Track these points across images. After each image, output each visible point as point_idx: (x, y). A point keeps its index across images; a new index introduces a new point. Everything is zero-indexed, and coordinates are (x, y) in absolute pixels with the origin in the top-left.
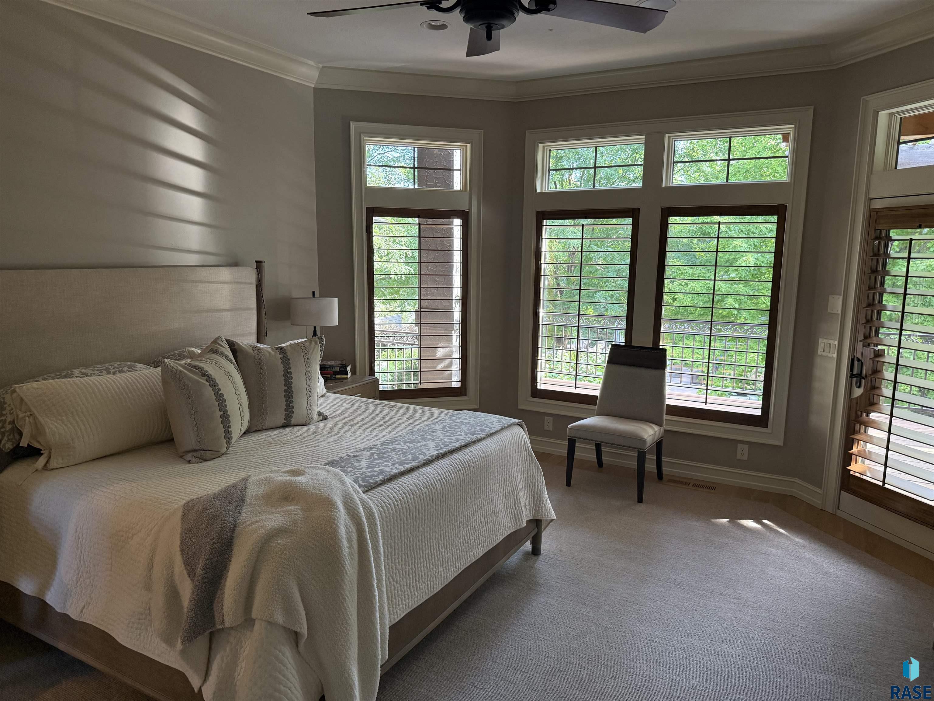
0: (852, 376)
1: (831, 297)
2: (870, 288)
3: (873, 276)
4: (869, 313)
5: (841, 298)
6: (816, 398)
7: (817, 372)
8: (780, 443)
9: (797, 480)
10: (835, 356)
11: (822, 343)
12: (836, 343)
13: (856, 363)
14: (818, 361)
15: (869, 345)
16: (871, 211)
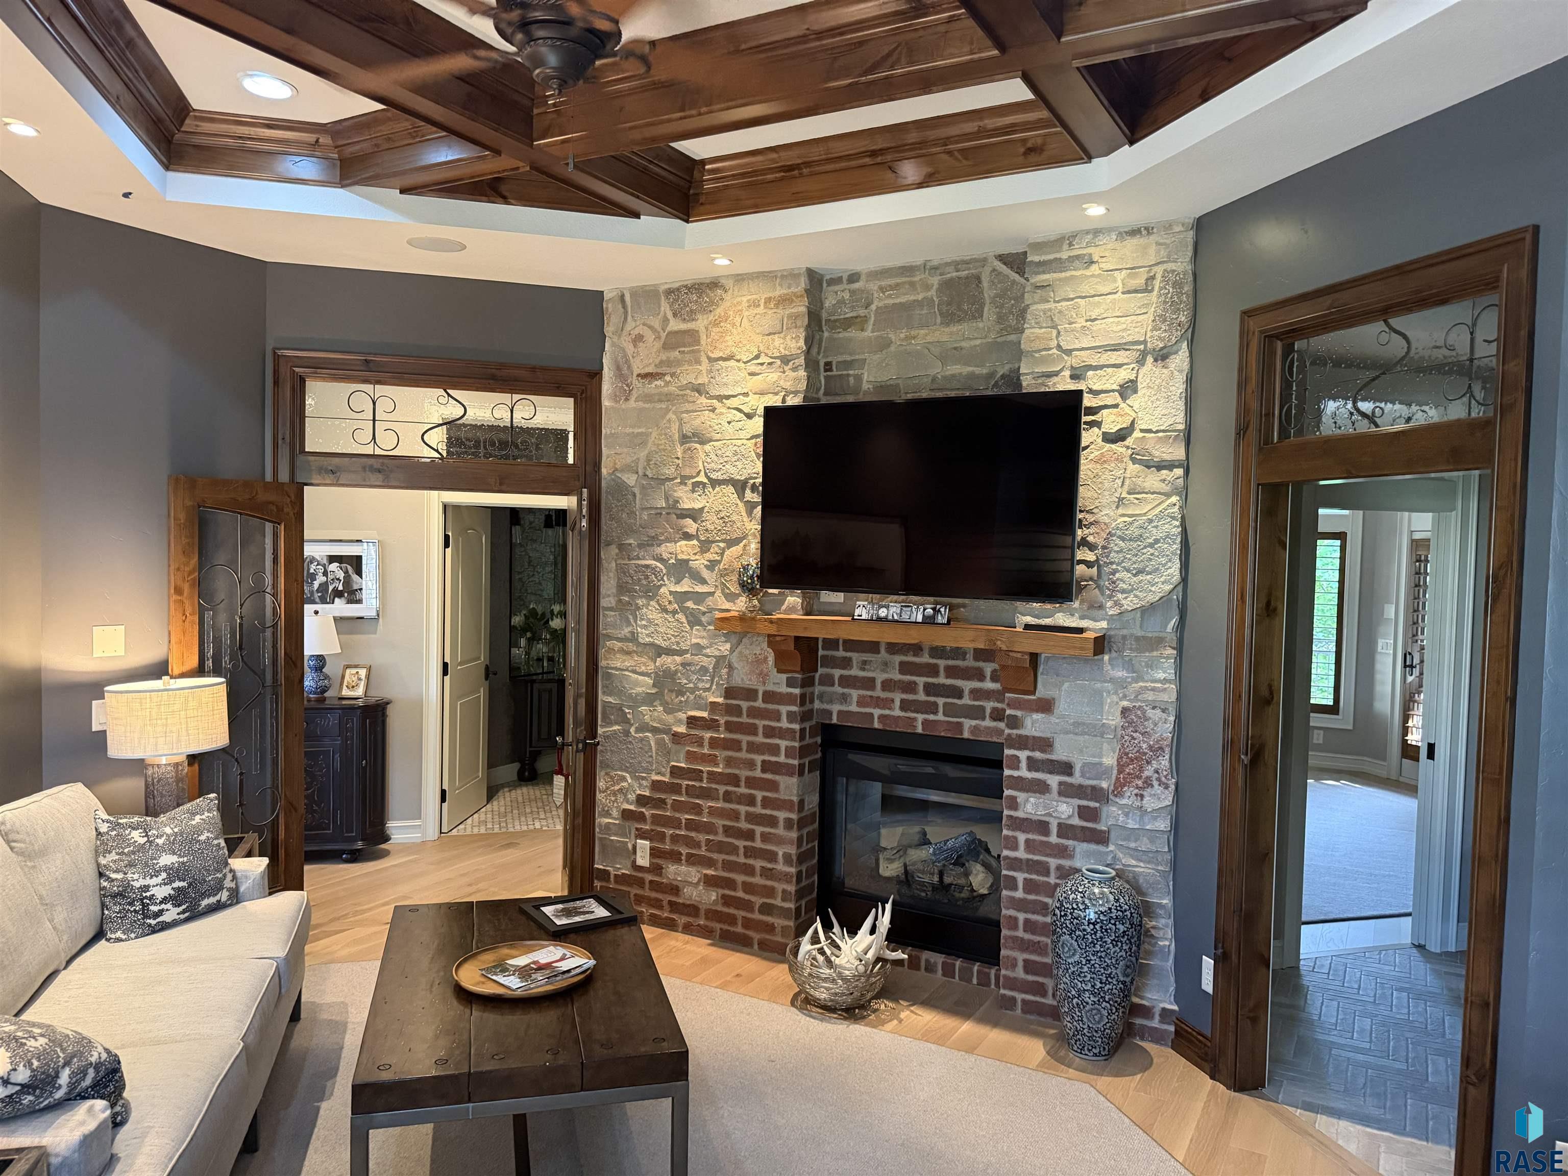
0: (1405, 666)
1: (1386, 606)
2: (1415, 598)
3: (1417, 589)
4: (1415, 617)
5: (1394, 606)
6: (1378, 688)
7: (1378, 666)
8: (1350, 727)
9: (1365, 758)
10: (1391, 652)
11: (1381, 642)
12: (1392, 642)
13: (1408, 656)
14: (1378, 658)
15: (1417, 641)
16: (1413, 541)
